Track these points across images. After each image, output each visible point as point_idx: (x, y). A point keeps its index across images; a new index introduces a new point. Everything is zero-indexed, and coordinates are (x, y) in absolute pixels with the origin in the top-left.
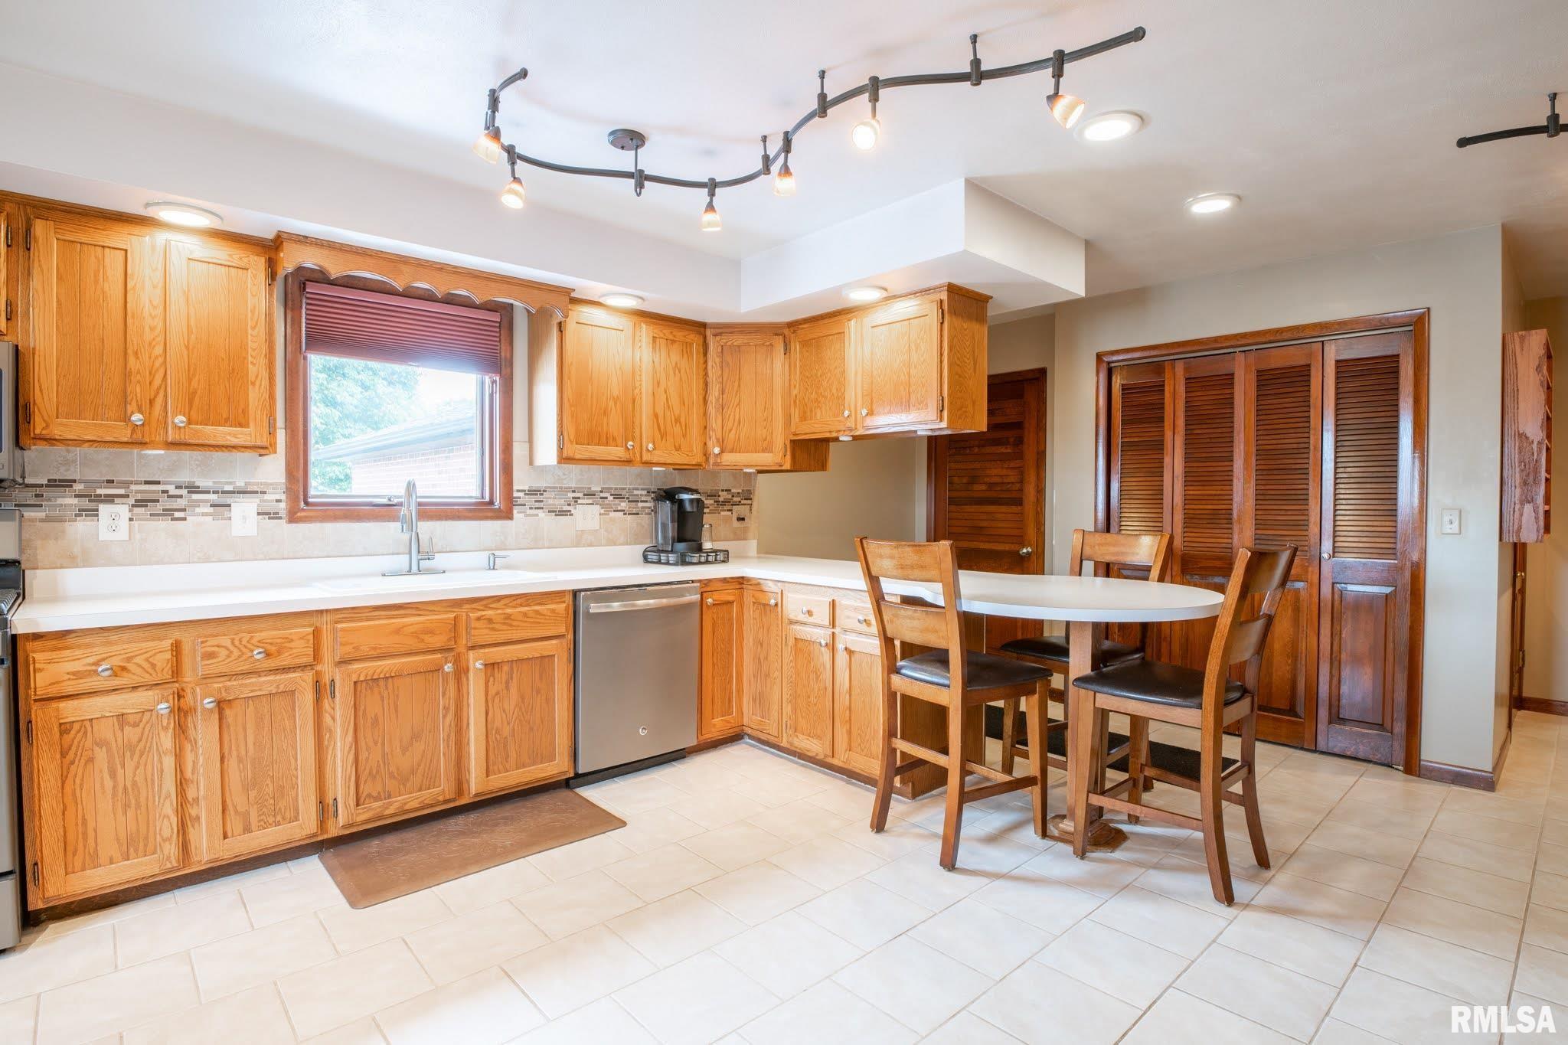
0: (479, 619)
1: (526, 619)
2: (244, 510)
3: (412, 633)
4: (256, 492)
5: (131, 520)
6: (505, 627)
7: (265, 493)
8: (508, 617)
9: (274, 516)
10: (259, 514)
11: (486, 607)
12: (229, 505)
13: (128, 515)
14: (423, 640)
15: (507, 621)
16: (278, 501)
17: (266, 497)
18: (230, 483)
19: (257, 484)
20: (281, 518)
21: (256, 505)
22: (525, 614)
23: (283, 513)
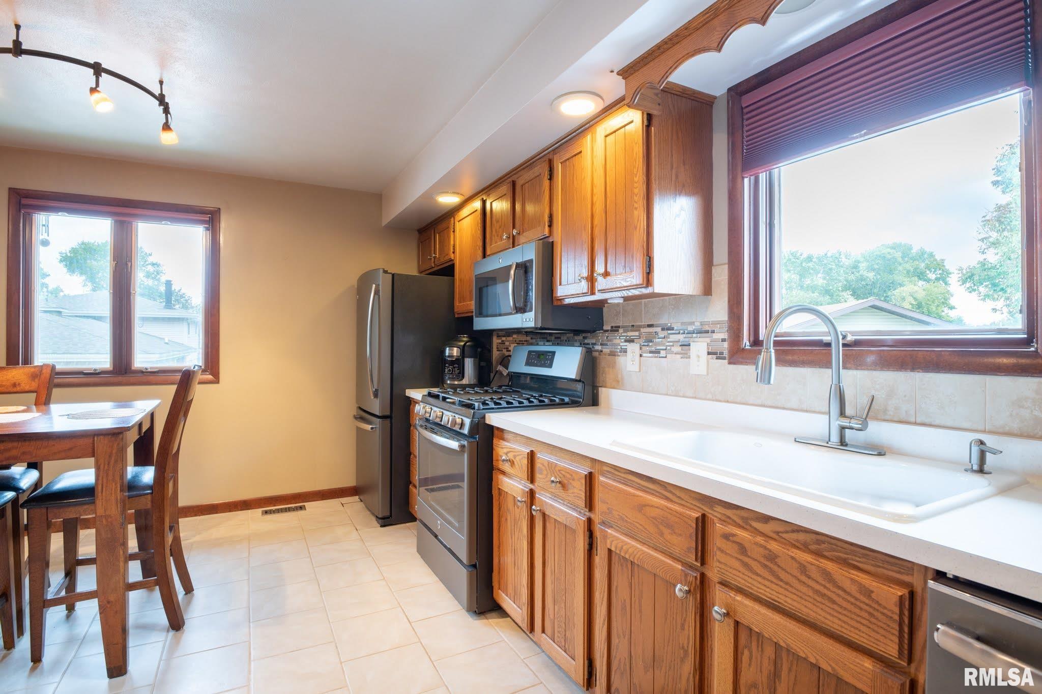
0: (727, 537)
1: (803, 578)
2: (699, 347)
3: (653, 518)
4: (707, 332)
5: (641, 356)
6: (767, 574)
7: (713, 332)
8: (772, 557)
9: (719, 356)
10: (709, 353)
11: (747, 523)
12: (689, 345)
13: (638, 352)
14: (662, 534)
15: (768, 563)
16: (724, 340)
17: (715, 336)
18: (692, 323)
19: (708, 324)
20: (724, 358)
21: (706, 344)
22: (803, 569)
23: (726, 354)
